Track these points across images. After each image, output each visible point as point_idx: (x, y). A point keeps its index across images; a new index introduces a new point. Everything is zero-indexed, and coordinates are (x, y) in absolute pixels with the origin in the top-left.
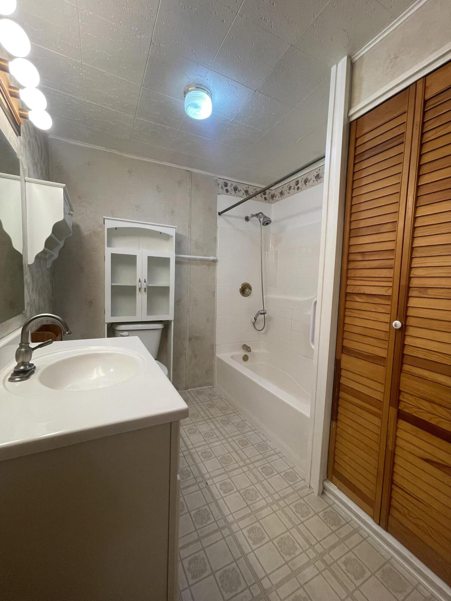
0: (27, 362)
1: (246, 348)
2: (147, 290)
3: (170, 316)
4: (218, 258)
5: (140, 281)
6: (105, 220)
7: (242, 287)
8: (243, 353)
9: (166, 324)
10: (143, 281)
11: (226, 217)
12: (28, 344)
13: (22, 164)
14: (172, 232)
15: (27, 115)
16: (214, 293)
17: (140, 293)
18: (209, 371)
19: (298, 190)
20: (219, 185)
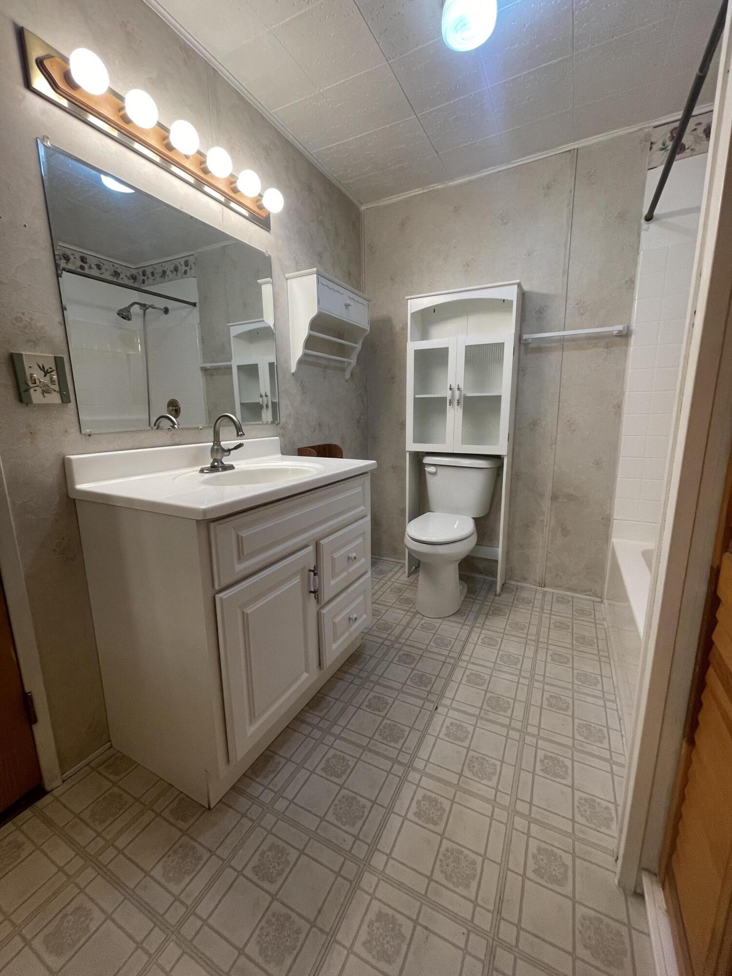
2: (461, 403)
3: (501, 447)
4: (634, 327)
5: (451, 389)
6: (408, 301)
10: (456, 388)
14: (511, 294)
17: (451, 406)
20: (654, 146)
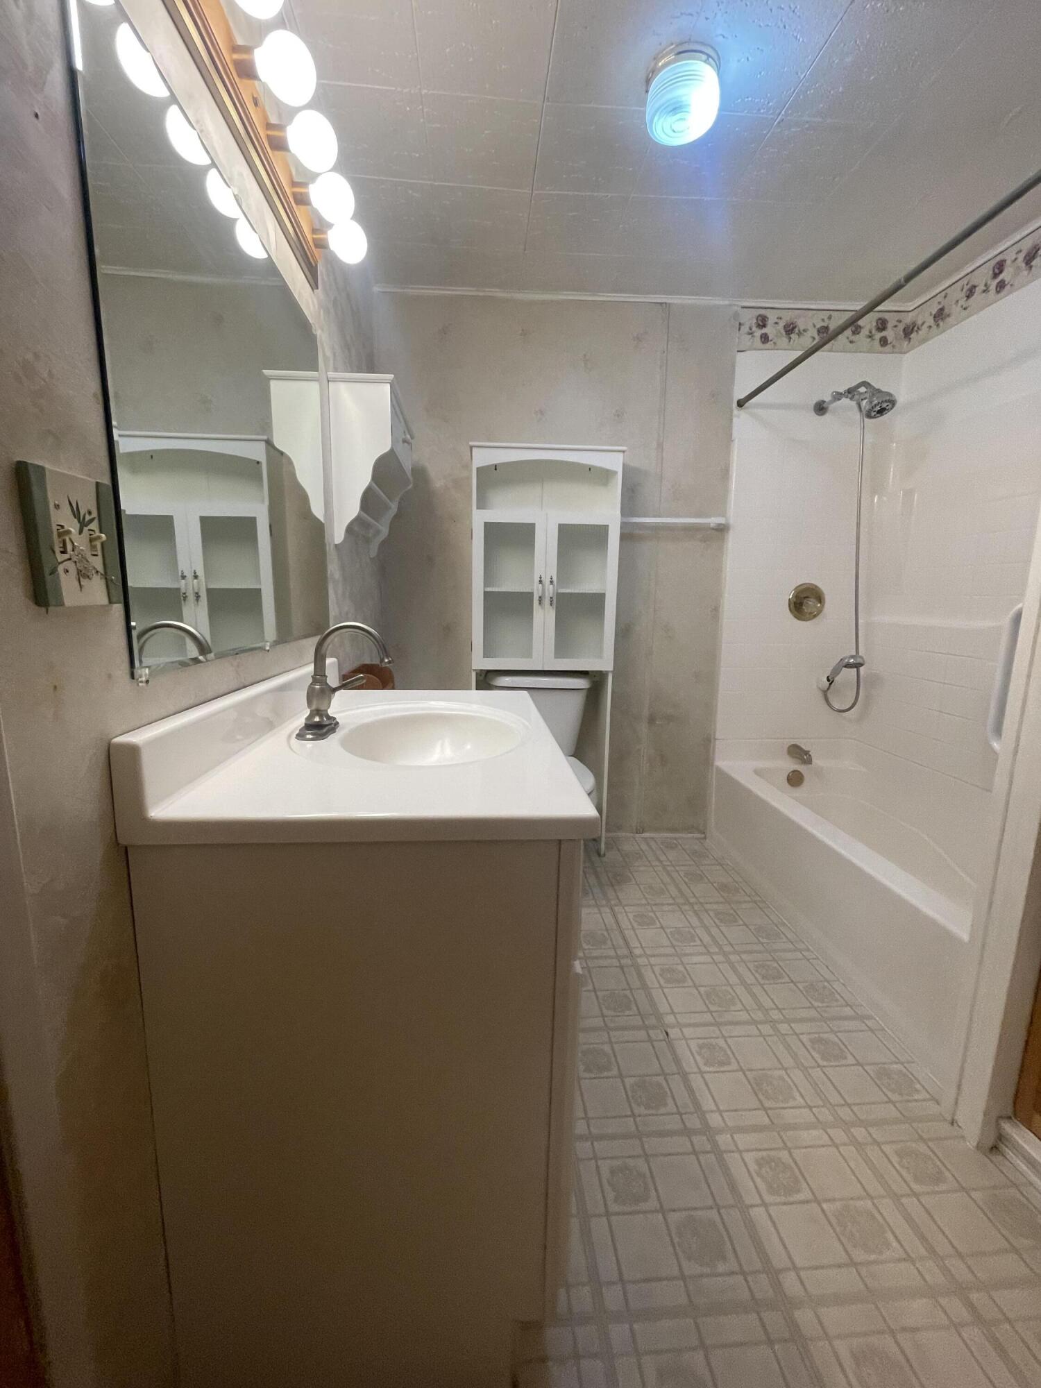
0: (324, 710)
1: (799, 753)
2: (555, 602)
3: (604, 663)
4: (731, 522)
5: (541, 582)
6: (474, 450)
7: (796, 596)
8: (790, 765)
9: (596, 680)
10: (547, 582)
11: (759, 411)
12: (324, 678)
13: (322, 345)
14: (613, 462)
15: (326, 240)
16: (716, 611)
17: (540, 607)
18: (696, 803)
19: (998, 292)
20: (742, 327)
